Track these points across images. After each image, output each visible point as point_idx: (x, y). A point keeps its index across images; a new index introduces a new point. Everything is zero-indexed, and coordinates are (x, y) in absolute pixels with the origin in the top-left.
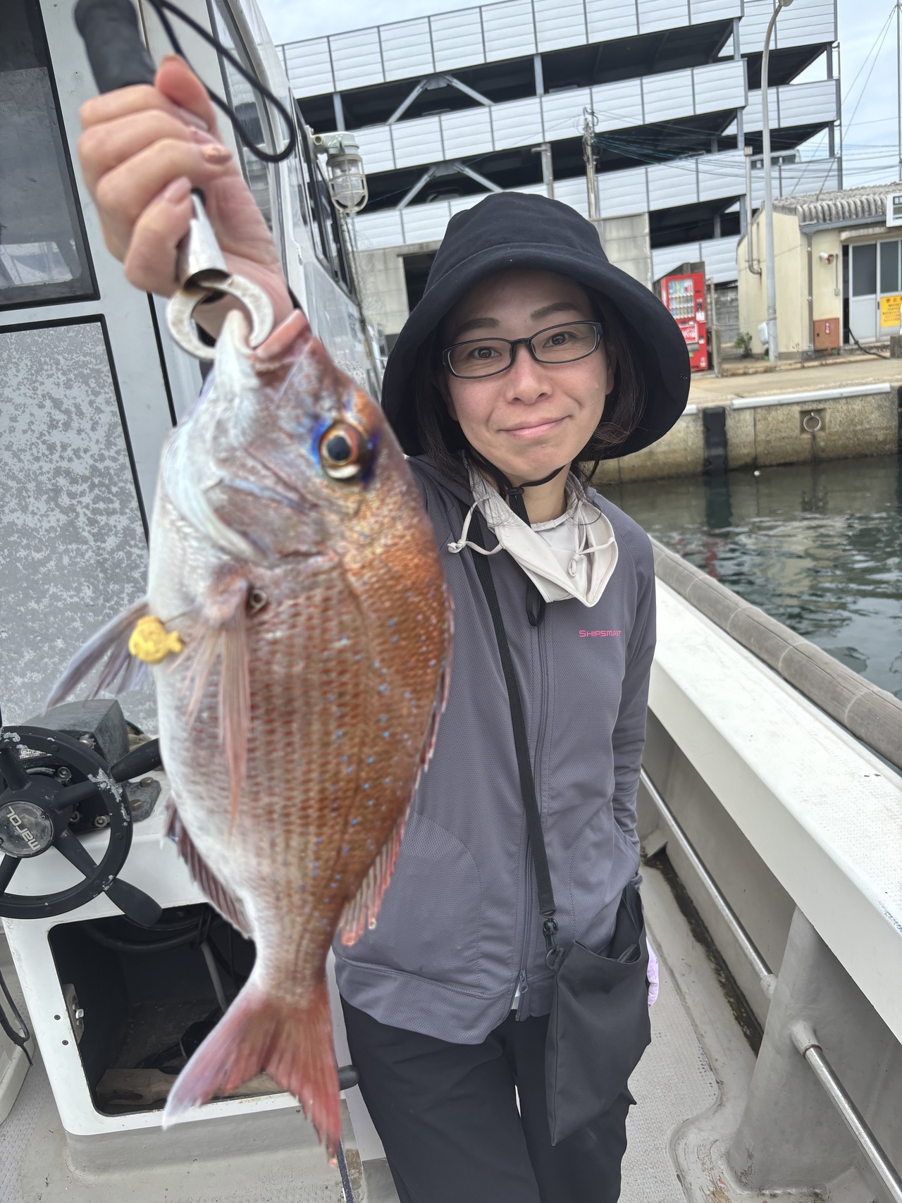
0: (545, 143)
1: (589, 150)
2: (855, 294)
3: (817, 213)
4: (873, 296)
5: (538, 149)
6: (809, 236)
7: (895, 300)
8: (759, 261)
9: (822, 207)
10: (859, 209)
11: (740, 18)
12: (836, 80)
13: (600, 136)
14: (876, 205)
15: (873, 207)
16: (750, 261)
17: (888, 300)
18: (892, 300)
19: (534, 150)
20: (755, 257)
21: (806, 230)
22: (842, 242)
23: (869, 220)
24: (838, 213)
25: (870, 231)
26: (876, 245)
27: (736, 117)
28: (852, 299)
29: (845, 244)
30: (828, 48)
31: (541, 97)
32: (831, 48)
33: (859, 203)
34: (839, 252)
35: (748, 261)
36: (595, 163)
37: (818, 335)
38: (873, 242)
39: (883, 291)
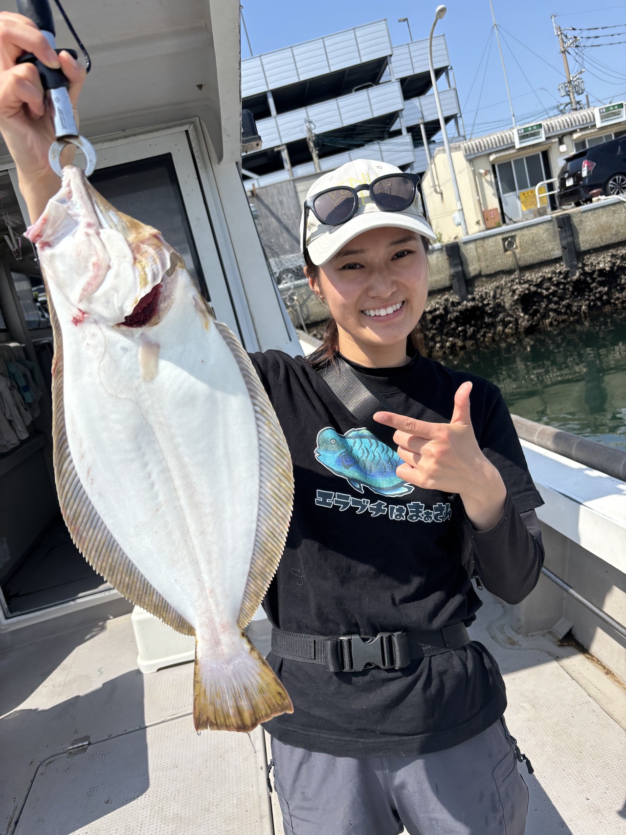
0: (282, 145)
1: (311, 144)
2: (504, 192)
3: (473, 147)
4: (515, 192)
5: (279, 149)
6: (471, 161)
7: (528, 193)
8: (439, 187)
9: (476, 143)
10: (497, 141)
11: (391, 56)
12: (454, 89)
13: (317, 136)
14: (506, 138)
15: (505, 139)
16: (435, 186)
17: (524, 194)
18: (526, 193)
19: (276, 150)
20: (437, 183)
21: (469, 158)
22: (490, 162)
23: (504, 147)
24: (485, 146)
25: (507, 153)
26: (510, 162)
27: (398, 116)
28: (502, 196)
29: (493, 163)
30: (446, 70)
31: (275, 117)
32: (447, 70)
33: (496, 139)
34: (490, 168)
35: (433, 187)
36: (317, 152)
37: (487, 219)
38: (509, 161)
39: (520, 188)
